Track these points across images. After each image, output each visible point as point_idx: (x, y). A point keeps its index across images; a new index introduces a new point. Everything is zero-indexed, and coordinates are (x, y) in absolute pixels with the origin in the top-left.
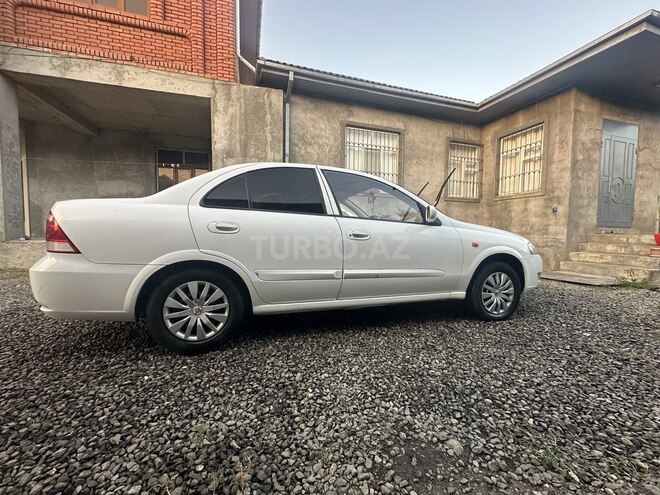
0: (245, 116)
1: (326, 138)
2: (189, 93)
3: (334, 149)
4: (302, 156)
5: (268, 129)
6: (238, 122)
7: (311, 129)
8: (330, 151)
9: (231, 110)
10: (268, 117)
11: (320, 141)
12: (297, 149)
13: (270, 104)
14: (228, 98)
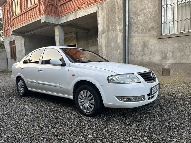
0: (108, 13)
1: (148, 8)
2: (91, 12)
3: (153, 13)
4: (135, 23)
5: (116, 16)
6: (106, 17)
7: (140, 6)
8: (151, 15)
9: (103, 13)
10: (117, 10)
11: (145, 11)
12: (133, 20)
13: (117, 4)
14: (102, 8)
